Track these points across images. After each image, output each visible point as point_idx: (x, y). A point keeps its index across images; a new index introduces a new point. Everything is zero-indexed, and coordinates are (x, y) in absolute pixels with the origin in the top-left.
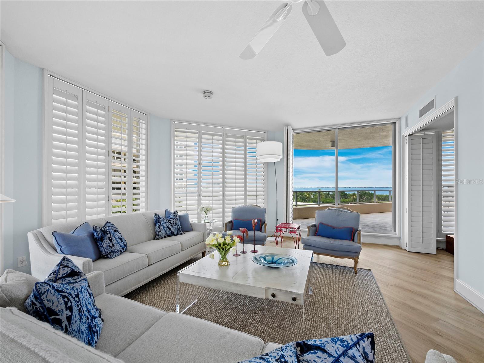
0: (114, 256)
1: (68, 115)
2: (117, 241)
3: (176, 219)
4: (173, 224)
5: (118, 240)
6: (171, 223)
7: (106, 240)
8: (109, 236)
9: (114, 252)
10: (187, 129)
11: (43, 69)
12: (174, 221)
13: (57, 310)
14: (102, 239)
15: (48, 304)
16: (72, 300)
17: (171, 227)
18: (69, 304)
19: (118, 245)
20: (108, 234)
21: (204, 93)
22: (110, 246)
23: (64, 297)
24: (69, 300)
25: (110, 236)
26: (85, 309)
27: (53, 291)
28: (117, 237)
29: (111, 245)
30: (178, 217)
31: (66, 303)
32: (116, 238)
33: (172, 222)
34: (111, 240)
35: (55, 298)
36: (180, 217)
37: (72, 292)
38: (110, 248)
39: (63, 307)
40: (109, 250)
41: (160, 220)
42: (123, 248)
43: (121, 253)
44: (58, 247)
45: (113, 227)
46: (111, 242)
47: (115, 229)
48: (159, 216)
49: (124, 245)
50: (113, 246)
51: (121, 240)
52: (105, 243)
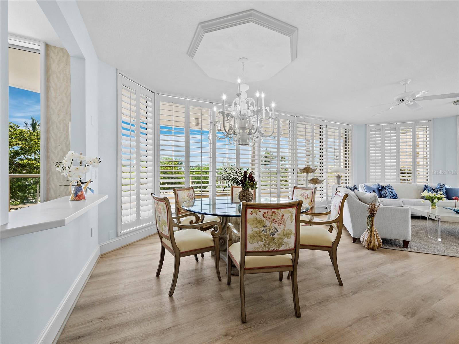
1: (376, 139)
2: (389, 192)
7: (383, 191)
8: (385, 189)
9: (387, 196)
11: (366, 124)
12: (438, 191)
14: (382, 190)
19: (389, 194)
21: (454, 103)
25: (386, 189)
28: (389, 191)
29: (386, 193)
30: (444, 188)
32: (388, 191)
33: (436, 191)
38: (385, 194)
41: (427, 188)
42: (392, 196)
43: (390, 198)
44: (366, 190)
45: (390, 187)
46: (386, 192)
47: (390, 188)
48: (427, 186)
49: (394, 195)
50: (387, 194)
51: (392, 193)
52: (383, 192)
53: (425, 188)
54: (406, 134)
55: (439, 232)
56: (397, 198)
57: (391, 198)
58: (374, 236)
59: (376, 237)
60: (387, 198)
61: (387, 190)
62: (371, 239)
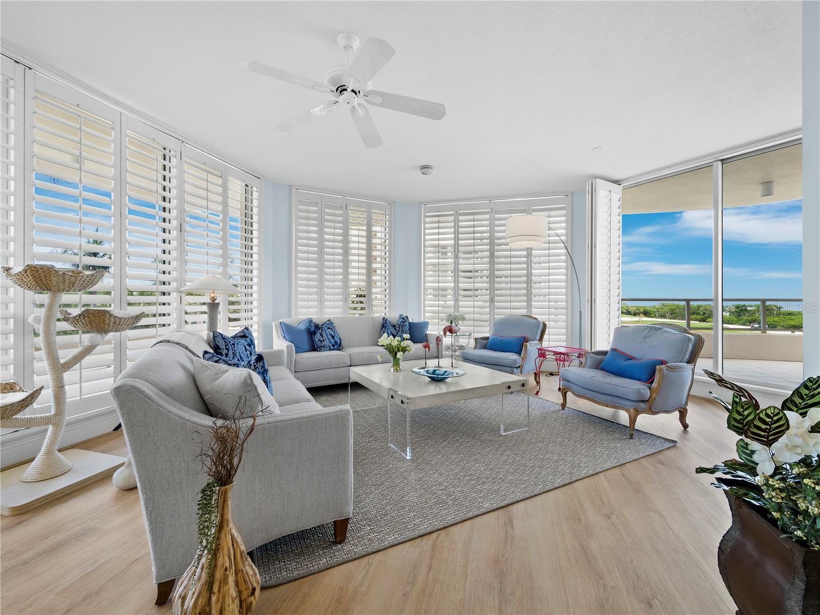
0: (323, 350)
1: (310, 221)
2: (328, 338)
3: (403, 326)
4: (398, 330)
5: (329, 336)
6: (396, 330)
7: (318, 335)
8: (320, 331)
9: (323, 347)
10: (439, 212)
11: (291, 186)
12: (399, 328)
13: (221, 347)
14: (315, 333)
15: (218, 344)
16: (230, 345)
17: (395, 334)
18: (227, 347)
19: (328, 341)
20: (320, 329)
21: (421, 169)
22: (320, 340)
23: (225, 342)
24: (228, 345)
25: (322, 331)
26: (238, 355)
27: (220, 337)
28: (329, 334)
29: (322, 339)
30: (407, 323)
31: (226, 346)
32: (327, 335)
33: (398, 329)
34: (322, 335)
35: (221, 341)
36: (410, 323)
37: (231, 342)
38: (320, 342)
39: (224, 347)
40: (319, 344)
41: (386, 325)
42: (333, 346)
43: (330, 349)
44: (284, 335)
45: (330, 324)
46: (322, 337)
47: (330, 326)
48: (386, 321)
49: (336, 342)
50: (324, 341)
51: (333, 337)
52: (317, 337)
53: (383, 324)
54: (357, 227)
55: (408, 419)
56: (341, 347)
57: (332, 350)
58: (224, 581)
59: (231, 579)
60: (324, 351)
61: (324, 333)
62: (210, 599)
